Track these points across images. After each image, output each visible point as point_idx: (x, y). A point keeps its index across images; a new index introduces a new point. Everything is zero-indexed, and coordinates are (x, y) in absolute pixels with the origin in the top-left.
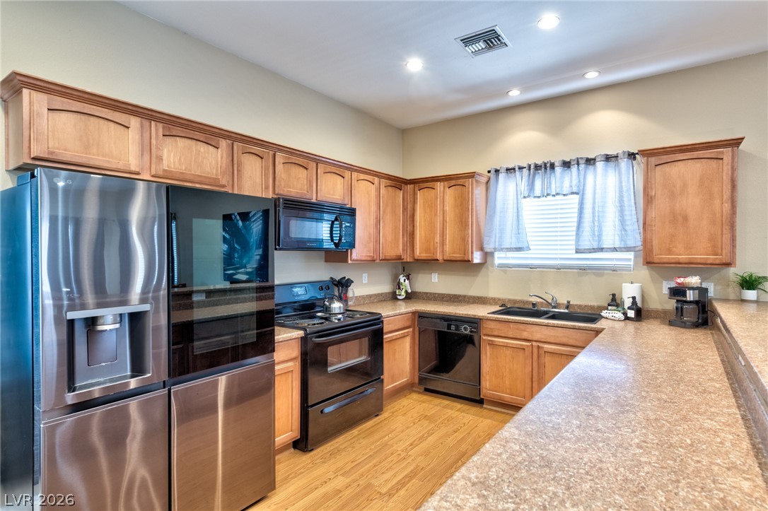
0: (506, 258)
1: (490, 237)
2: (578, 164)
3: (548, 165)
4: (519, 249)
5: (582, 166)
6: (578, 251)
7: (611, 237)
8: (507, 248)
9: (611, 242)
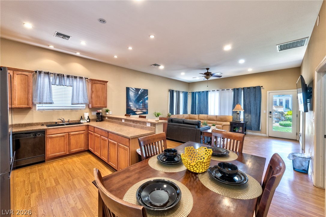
0: (42, 106)
1: (36, 98)
2: (72, 77)
3: (62, 75)
4: (51, 103)
5: (73, 78)
6: (72, 104)
7: (81, 100)
8: (45, 103)
9: (81, 102)
